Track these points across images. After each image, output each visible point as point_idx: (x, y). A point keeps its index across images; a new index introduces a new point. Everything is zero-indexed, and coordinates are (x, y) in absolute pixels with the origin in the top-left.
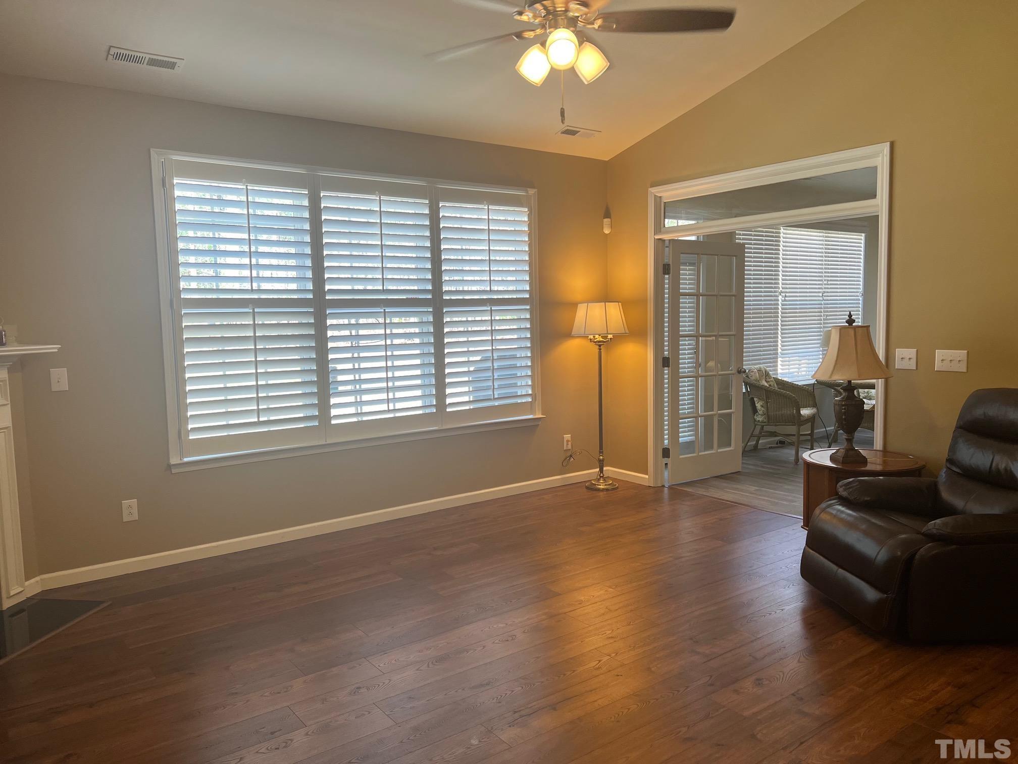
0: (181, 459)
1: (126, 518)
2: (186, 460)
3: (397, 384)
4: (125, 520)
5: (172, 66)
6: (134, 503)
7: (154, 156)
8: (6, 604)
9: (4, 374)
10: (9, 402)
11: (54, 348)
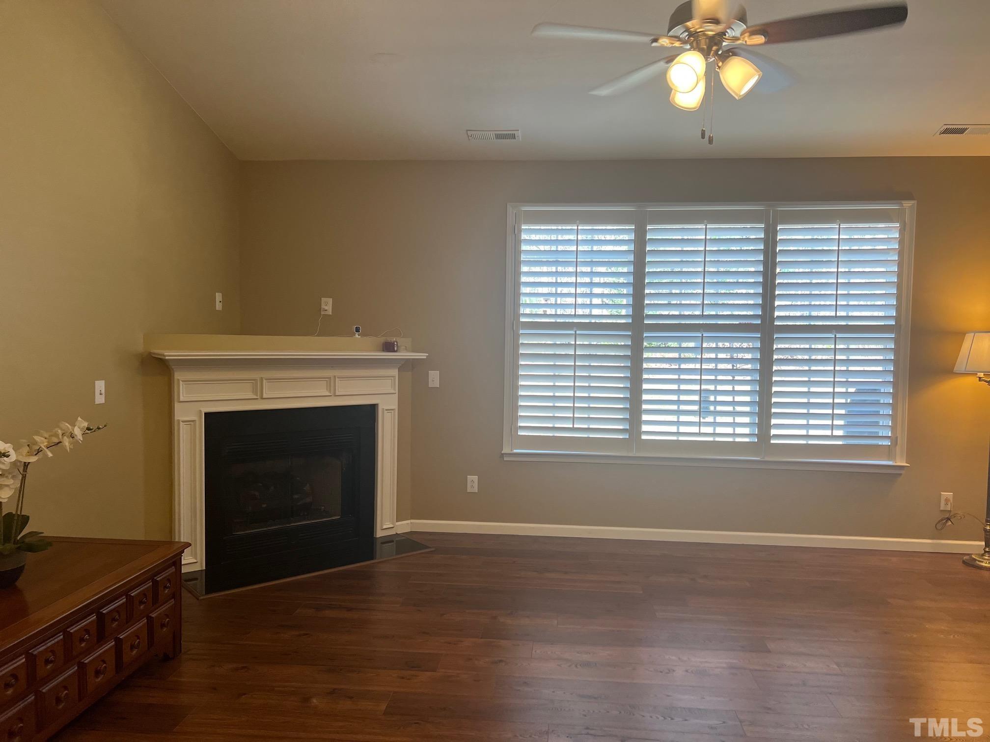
0: (511, 451)
1: (469, 490)
2: (515, 451)
3: (719, 408)
4: (468, 491)
5: (513, 137)
6: (475, 478)
7: (510, 209)
8: (379, 534)
9: (395, 372)
10: (397, 391)
11: (425, 356)
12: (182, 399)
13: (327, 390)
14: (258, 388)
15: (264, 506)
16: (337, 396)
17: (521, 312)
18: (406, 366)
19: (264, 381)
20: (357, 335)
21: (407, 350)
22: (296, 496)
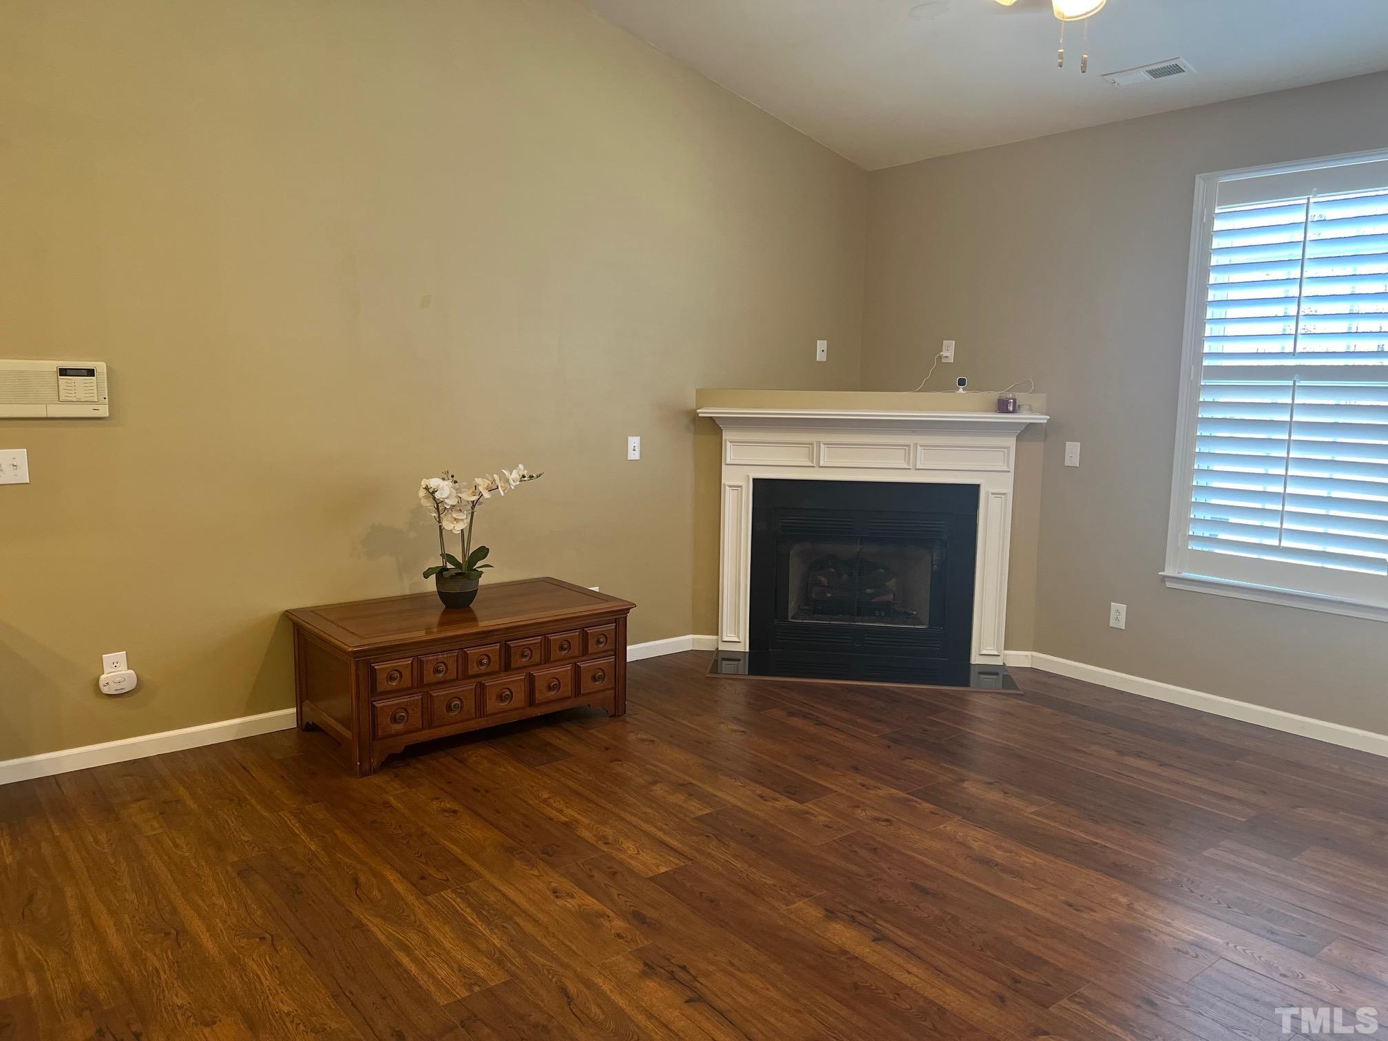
0: (1178, 573)
2: (1184, 574)
4: (1111, 625)
6: (1123, 608)
7: (1199, 181)
8: (975, 659)
9: (1011, 442)
10: (1012, 469)
11: (1044, 419)
12: (728, 461)
13: (905, 461)
14: (814, 455)
15: (829, 595)
16: (918, 469)
17: (1206, 350)
18: (1027, 433)
19: (822, 446)
20: (961, 390)
21: (1031, 410)
22: (869, 591)
